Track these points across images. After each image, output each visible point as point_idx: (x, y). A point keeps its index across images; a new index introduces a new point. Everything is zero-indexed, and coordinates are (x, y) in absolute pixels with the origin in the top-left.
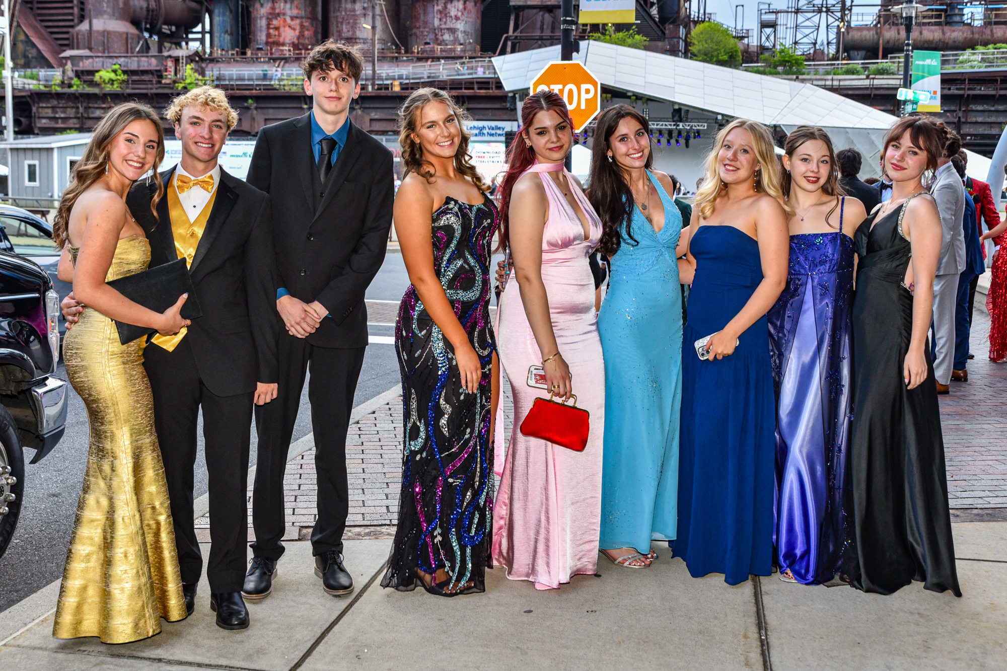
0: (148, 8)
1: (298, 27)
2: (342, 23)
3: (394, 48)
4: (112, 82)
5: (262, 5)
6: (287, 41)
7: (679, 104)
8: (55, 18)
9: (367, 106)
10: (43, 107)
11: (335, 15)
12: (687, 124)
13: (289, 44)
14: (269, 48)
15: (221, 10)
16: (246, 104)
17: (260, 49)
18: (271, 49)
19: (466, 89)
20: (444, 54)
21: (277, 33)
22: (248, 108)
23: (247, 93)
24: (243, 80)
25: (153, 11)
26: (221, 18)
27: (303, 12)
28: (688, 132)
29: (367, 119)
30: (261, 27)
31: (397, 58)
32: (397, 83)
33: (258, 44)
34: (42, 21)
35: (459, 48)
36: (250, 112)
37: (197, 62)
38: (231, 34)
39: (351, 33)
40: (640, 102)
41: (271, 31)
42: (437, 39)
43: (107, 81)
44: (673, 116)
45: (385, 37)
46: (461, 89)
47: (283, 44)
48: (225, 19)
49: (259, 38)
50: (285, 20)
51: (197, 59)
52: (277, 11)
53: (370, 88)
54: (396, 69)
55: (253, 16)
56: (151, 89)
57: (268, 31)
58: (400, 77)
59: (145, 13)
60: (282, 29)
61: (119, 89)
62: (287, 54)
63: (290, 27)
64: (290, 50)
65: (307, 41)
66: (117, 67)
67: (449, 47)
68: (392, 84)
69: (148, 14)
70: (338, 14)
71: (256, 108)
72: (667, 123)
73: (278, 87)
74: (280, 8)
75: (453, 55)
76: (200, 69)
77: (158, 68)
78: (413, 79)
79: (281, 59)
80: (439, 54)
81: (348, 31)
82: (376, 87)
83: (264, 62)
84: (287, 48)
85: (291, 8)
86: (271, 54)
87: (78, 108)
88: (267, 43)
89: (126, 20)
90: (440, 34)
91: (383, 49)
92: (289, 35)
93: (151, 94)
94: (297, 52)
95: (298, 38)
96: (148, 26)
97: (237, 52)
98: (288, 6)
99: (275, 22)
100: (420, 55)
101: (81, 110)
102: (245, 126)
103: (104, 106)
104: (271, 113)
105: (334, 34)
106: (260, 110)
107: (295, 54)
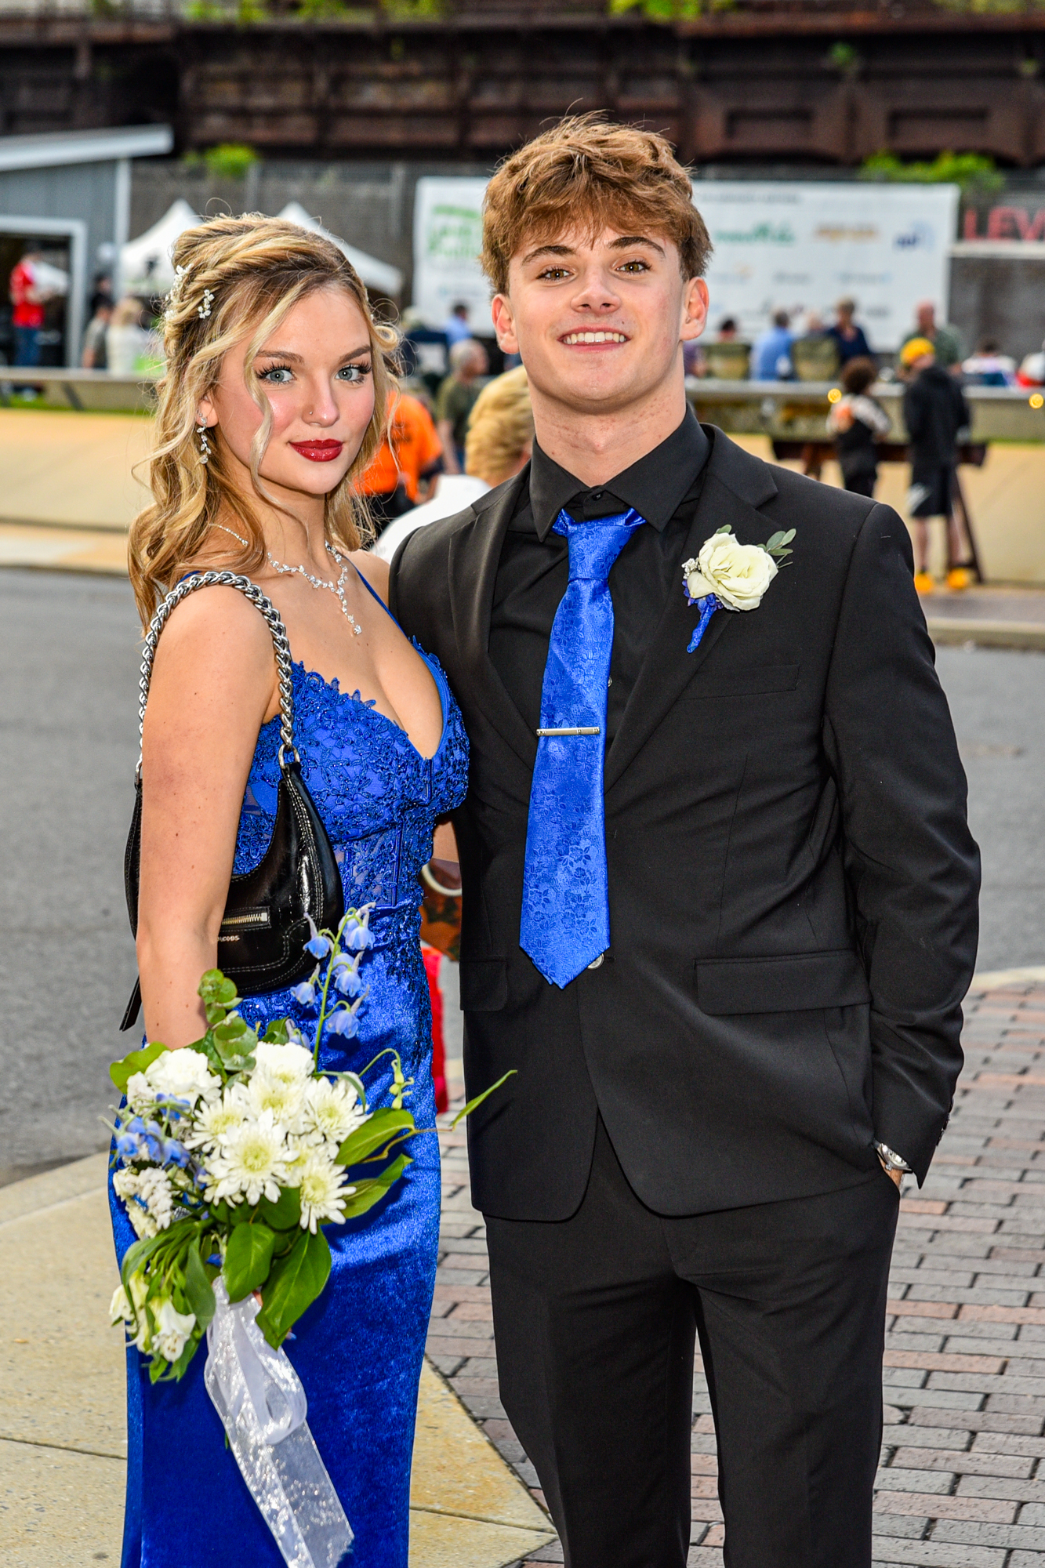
10: (214, 79)
16: (826, 63)
22: (835, 76)
23: (832, 22)
36: (842, 91)
71: (865, 76)
87: (309, 78)
101: (321, 84)
102: (825, 136)
103: (388, 69)
104: (912, 94)
106: (874, 84)
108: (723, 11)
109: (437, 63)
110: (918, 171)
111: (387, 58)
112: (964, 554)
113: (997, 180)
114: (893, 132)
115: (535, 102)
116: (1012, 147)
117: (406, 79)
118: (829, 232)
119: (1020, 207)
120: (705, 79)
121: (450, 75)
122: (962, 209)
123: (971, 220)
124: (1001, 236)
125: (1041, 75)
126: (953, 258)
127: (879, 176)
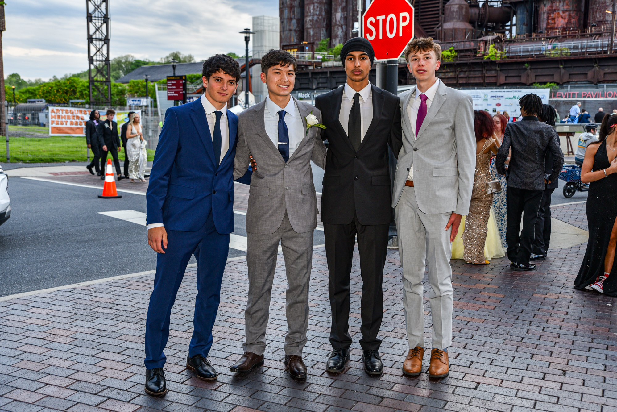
0: (479, 13)
1: (567, 17)
2: (596, 12)
4: (448, 57)
5: (545, 6)
6: (560, 26)
8: (430, 23)
9: (603, 64)
11: (592, 7)
13: (561, 28)
14: (546, 32)
15: (521, 11)
16: (524, 67)
17: (541, 33)
18: (548, 32)
21: (553, 22)
22: (525, 69)
23: (525, 60)
24: (528, 51)
25: (482, 15)
26: (521, 16)
27: (571, 7)
29: (602, 73)
30: (544, 19)
33: (541, 30)
34: (423, 26)
36: (527, 72)
37: (498, 43)
38: (527, 25)
39: (602, 18)
41: (550, 21)
43: (446, 57)
47: (557, 29)
48: (523, 16)
49: (542, 26)
50: (559, 13)
51: (498, 41)
52: (554, 8)
53: (609, 53)
55: (539, 13)
56: (469, 60)
57: (548, 21)
59: (477, 16)
60: (556, 19)
61: (452, 61)
62: (558, 35)
63: (562, 17)
64: (559, 32)
66: (452, 48)
69: (479, 17)
70: (594, 6)
71: (530, 69)
74: (556, 6)
76: (500, 47)
77: (474, 48)
79: (553, 38)
81: (600, 17)
82: (613, 52)
83: (543, 40)
84: (558, 31)
85: (563, 6)
86: (548, 35)
88: (546, 29)
89: (466, 21)
92: (561, 22)
93: (469, 63)
94: (564, 33)
95: (567, 24)
96: (480, 23)
97: (527, 35)
98: (561, 4)
99: (552, 15)
102: (523, 80)
103: (444, 71)
104: (540, 72)
105: (591, 20)
106: (532, 70)
107: (562, 34)
108: (504, 58)
109: (452, 69)
110: (543, 86)
111: (444, 69)
112: (570, 150)
113: (558, 87)
114: (536, 79)
115: (470, 76)
116: (558, 81)
117: (447, 72)
119: (561, 92)
120: (501, 70)
121: (455, 71)
122: (551, 92)
123: (553, 94)
124: (559, 97)
125: (564, 68)
126: (549, 101)
127: (536, 87)
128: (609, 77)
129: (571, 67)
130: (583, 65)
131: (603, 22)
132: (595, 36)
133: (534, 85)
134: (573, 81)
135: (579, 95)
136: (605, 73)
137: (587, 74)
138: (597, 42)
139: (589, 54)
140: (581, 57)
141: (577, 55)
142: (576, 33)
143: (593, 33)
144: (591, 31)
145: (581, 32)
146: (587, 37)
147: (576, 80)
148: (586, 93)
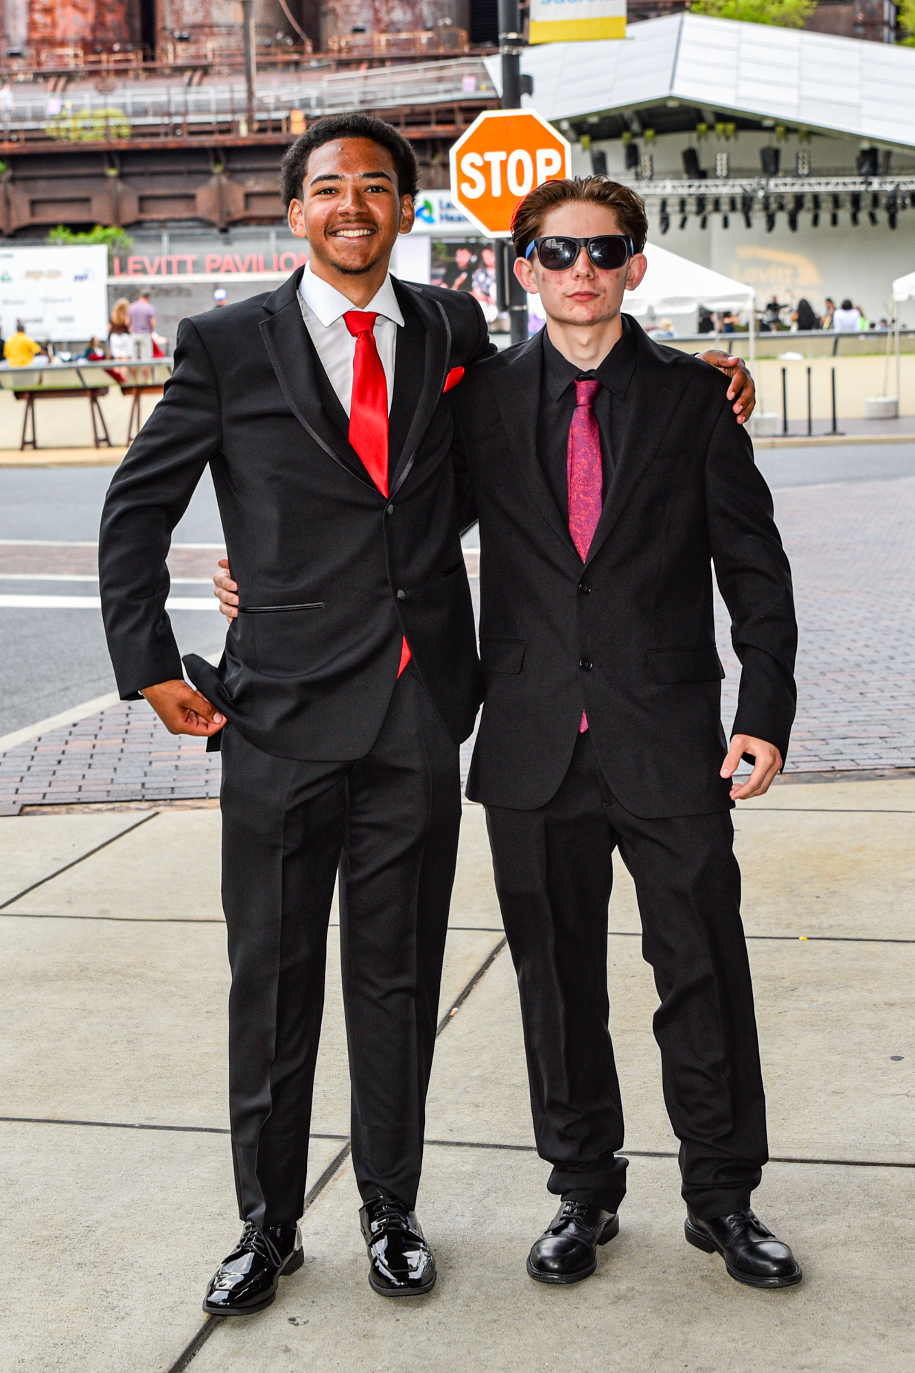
1: (92, 7)
3: (289, 41)
6: (71, 35)
7: (871, 140)
9: (238, 166)
12: (889, 179)
13: (75, 42)
17: (16, 55)
18: (38, 54)
19: (439, 122)
20: (395, 52)
21: (48, 20)
28: (893, 196)
29: (237, 194)
30: (15, 8)
31: (297, 64)
32: (298, 117)
35: (424, 37)
36: (2, 187)
40: (794, 138)
41: (38, 17)
42: (378, 20)
44: (860, 165)
45: (271, 19)
46: (428, 123)
47: (63, 44)
53: (243, 130)
54: (296, 88)
57: (30, 16)
58: (305, 104)
60: (58, 12)
62: (71, 65)
63: (74, 6)
64: (76, 56)
65: (111, 35)
67: (404, 36)
68: (288, 119)
71: (13, 180)
72: (848, 180)
73: (54, 134)
75: (412, 53)
78: (331, 106)
79: (59, 75)
80: (382, 50)
82: (256, 126)
83: (25, 82)
84: (69, 51)
86: (39, 64)
88: (29, 42)
90: (384, 9)
91: (268, 46)
92: (73, 23)
94: (92, 58)
95: (94, 29)
100: (344, 56)
104: (43, 190)
105: (166, 18)
106: (19, 184)
107: (86, 62)
110: (82, 237)
113: (129, 241)
114: (32, 213)
118: (31, 274)
119: (143, 252)
122: (110, 259)
123: (116, 262)
124: (136, 271)
125: (122, 176)
126: (108, 286)
127: (59, 241)
128: (262, 208)
129: (141, 174)
130: (182, 168)
131: (204, 28)
132: (187, 75)
133: (53, 233)
134: (153, 221)
135: (198, 267)
136: (248, 196)
137: (191, 197)
138: (198, 93)
139: (192, 133)
140: (170, 142)
141: (157, 135)
142: (128, 61)
143: (180, 62)
144: (175, 56)
145: (145, 59)
146: (170, 76)
147: (162, 216)
148: (218, 258)
